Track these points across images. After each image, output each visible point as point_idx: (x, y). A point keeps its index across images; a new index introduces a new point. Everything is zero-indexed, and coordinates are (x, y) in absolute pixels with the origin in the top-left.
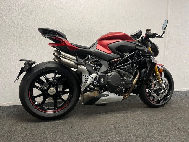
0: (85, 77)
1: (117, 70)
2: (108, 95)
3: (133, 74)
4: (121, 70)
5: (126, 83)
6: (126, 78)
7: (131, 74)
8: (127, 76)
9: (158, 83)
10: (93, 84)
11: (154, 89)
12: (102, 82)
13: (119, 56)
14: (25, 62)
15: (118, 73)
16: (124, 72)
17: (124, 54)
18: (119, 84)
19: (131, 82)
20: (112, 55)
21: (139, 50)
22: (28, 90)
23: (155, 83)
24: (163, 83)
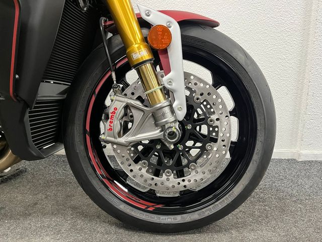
9: (143, 111)
24: (173, 112)
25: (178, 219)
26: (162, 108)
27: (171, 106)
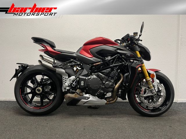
0: (65, 79)
1: (96, 73)
2: (89, 98)
3: (114, 78)
4: (100, 74)
5: (105, 87)
6: (106, 82)
7: (112, 78)
8: (107, 80)
9: (149, 90)
10: (72, 86)
11: (144, 95)
12: (82, 84)
13: (100, 60)
14: (19, 65)
15: (97, 77)
16: (103, 76)
17: (106, 58)
18: (99, 87)
19: (111, 86)
20: (93, 59)
21: (121, 54)
22: (19, 88)
23: (145, 89)
24: (155, 90)
25: (155, 113)
26: (153, 89)
27: (155, 89)
